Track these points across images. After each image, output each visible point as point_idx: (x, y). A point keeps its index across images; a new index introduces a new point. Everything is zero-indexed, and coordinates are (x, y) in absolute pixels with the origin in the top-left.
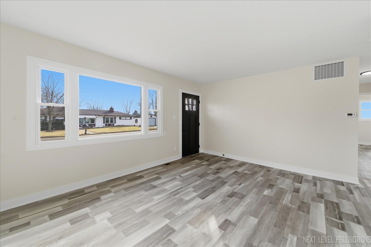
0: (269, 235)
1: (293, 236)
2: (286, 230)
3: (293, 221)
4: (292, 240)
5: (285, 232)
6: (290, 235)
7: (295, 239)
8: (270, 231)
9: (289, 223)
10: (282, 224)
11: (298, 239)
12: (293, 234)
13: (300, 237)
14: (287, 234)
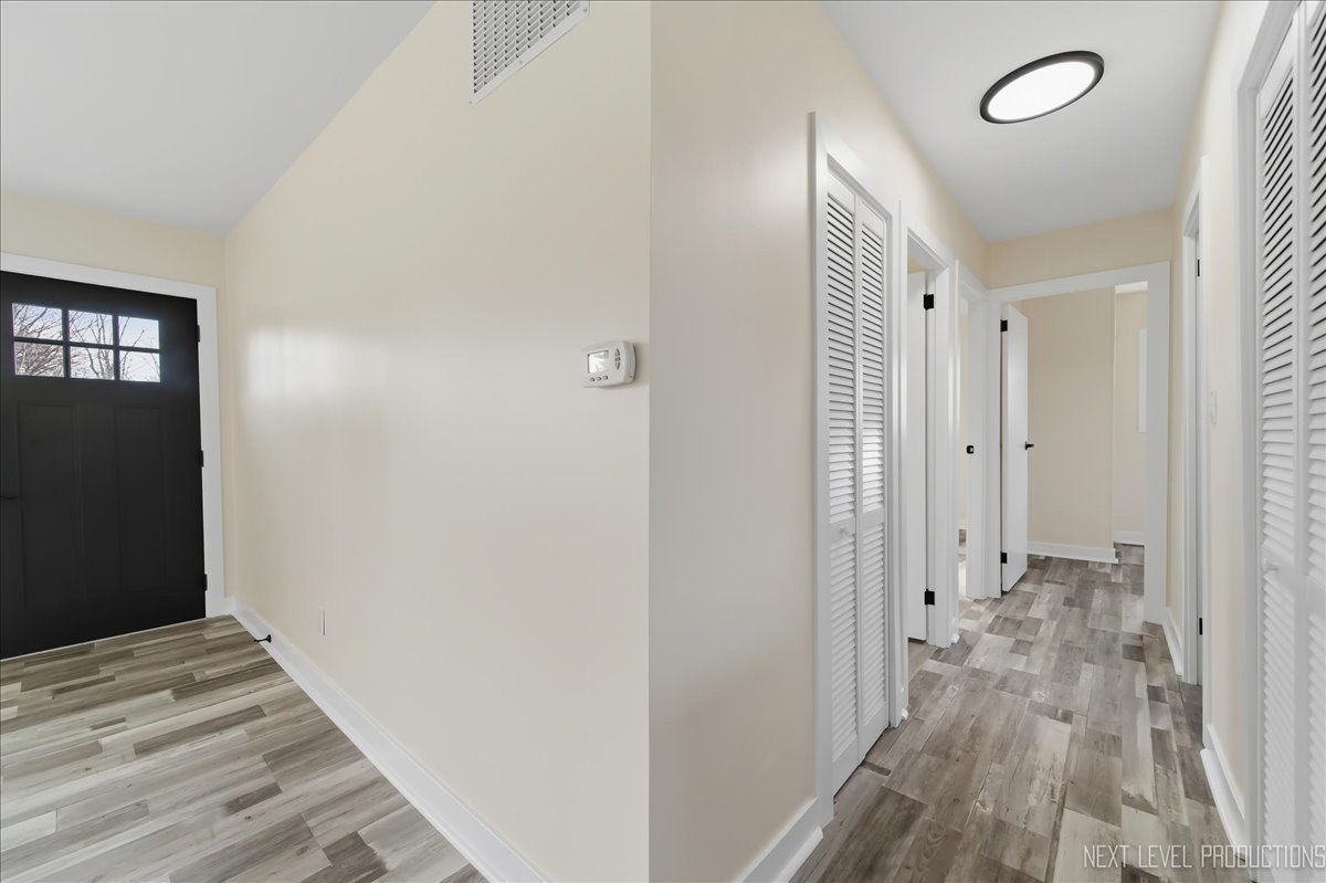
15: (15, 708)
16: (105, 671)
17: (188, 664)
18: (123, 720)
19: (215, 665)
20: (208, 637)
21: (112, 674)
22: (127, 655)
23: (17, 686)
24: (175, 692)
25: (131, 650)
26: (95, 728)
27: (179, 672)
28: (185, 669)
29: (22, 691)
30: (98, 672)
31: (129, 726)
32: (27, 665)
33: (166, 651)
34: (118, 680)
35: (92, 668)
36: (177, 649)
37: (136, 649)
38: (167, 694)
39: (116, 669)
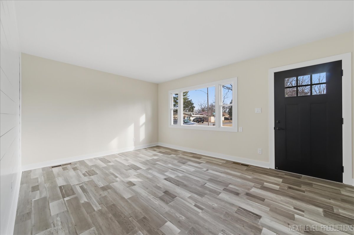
0: (110, 198)
1: (98, 209)
2: (105, 209)
3: (109, 219)
4: (96, 206)
5: (105, 207)
6: (100, 208)
7: (96, 209)
8: (111, 200)
9: (110, 215)
10: (112, 210)
11: (94, 211)
12: (99, 210)
13: (94, 213)
14: (102, 207)
15: (279, 187)
16: (303, 188)
17: (332, 201)
18: (303, 211)
19: (344, 209)
20: (343, 193)
21: (304, 190)
22: (310, 185)
23: (281, 180)
24: (324, 211)
25: (312, 184)
26: (295, 208)
27: (327, 203)
28: (330, 203)
29: (282, 182)
30: (301, 187)
31: (305, 215)
32: (285, 175)
33: (325, 190)
34: (306, 194)
35: (299, 184)
36: (329, 192)
37: (315, 184)
38: (321, 210)
39: (306, 189)
